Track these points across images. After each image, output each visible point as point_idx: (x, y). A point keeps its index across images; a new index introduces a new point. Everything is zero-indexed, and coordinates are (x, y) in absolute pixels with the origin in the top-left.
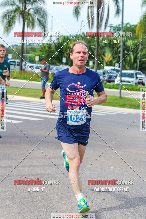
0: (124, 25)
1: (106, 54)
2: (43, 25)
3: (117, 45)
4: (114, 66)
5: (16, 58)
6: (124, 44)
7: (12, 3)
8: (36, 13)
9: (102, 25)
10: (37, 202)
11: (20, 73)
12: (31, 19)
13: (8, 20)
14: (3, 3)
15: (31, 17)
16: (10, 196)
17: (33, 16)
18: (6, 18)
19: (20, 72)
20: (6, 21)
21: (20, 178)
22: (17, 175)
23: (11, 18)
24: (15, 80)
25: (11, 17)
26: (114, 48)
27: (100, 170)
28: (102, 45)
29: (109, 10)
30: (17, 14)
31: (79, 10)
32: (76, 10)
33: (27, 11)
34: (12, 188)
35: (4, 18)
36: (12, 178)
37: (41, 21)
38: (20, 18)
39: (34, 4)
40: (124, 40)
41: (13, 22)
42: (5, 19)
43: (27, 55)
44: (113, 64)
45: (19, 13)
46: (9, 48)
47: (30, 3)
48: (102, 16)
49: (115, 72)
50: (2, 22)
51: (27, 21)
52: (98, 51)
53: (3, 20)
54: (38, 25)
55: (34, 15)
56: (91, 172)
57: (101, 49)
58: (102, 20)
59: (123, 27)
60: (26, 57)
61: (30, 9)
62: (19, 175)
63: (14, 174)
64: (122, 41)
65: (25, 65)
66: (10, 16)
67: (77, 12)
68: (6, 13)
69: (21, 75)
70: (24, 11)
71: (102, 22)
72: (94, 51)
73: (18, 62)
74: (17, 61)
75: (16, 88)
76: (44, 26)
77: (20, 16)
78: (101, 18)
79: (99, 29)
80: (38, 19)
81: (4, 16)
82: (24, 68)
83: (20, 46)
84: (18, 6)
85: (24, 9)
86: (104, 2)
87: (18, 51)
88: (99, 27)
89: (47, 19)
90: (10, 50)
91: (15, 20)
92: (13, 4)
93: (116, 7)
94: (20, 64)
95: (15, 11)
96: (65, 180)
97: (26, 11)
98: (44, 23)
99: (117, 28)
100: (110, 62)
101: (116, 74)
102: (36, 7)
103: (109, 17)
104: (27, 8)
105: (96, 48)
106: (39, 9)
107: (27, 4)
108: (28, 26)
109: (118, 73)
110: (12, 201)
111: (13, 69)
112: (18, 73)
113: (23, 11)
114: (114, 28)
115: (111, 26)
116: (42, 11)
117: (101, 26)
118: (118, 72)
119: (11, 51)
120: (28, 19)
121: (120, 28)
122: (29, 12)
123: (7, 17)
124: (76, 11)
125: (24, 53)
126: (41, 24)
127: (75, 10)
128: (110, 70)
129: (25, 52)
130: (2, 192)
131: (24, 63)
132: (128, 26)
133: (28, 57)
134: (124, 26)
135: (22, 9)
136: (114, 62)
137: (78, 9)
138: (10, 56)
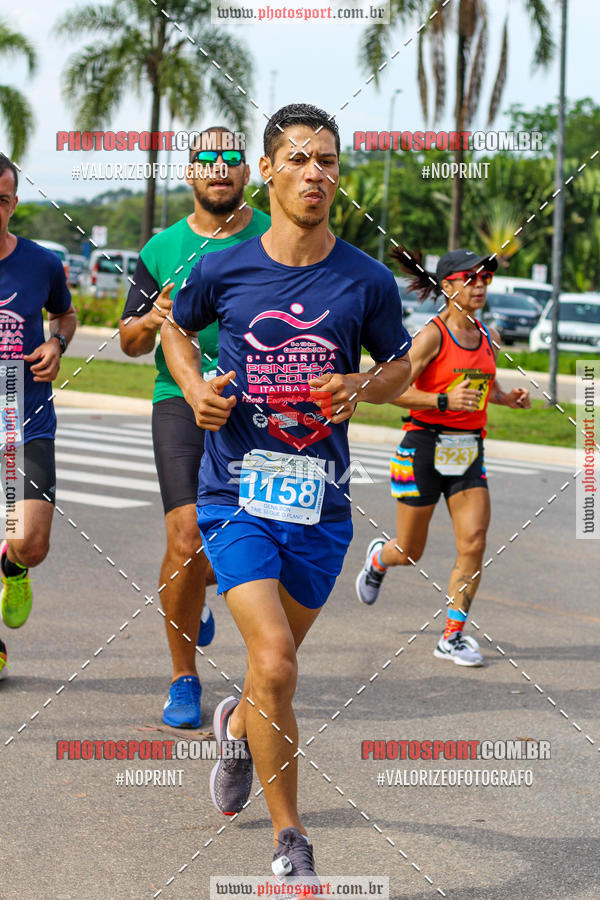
0: (571, 107)
1: (496, 227)
2: (233, 109)
3: (538, 191)
4: (529, 275)
5: (126, 243)
6: (570, 188)
7: (109, 19)
8: (205, 59)
9: (476, 106)
10: (204, 828)
12: (186, 84)
13: (94, 87)
14: (70, 17)
15: (188, 74)
16: (93, 804)
17: (192, 69)
18: (86, 80)
20: (81, 91)
21: (135, 731)
22: (123, 720)
23: (102, 81)
25: (104, 73)
26: (528, 201)
27: (466, 702)
28: (478, 190)
29: (505, 46)
30: (130, 61)
31: (383, 44)
32: (372, 47)
33: (170, 49)
34: (104, 774)
35: (77, 79)
36: (106, 731)
37: (227, 94)
38: (139, 79)
39: (200, 21)
40: (571, 167)
41: (111, 95)
42: (79, 82)
44: (524, 268)
45: (139, 59)
47: (183, 17)
48: (480, 69)
49: (531, 300)
50: (67, 95)
51: (169, 90)
52: (460, 215)
53: (71, 89)
54: (213, 106)
55: (197, 68)
56: (427, 709)
57: (475, 205)
58: (477, 86)
59: (563, 116)
61: (180, 44)
62: (135, 720)
63: (113, 717)
64: (562, 171)
66: (101, 69)
67: (374, 53)
68: (85, 57)
70: (157, 53)
71: (478, 94)
72: (446, 213)
73: (131, 260)
74: (127, 254)
76: (240, 111)
77: (139, 72)
78: (476, 80)
79: (465, 123)
80: (214, 83)
81: (77, 73)
83: (140, 194)
84: (132, 29)
85: (156, 43)
86: (484, 12)
87: (133, 215)
88: (465, 113)
89: (250, 85)
90: (101, 211)
91: (120, 88)
92: (112, 22)
93: (537, 34)
95: (121, 52)
96: (323, 741)
97: (165, 49)
98: (241, 101)
99: (541, 122)
100: (509, 260)
101: (536, 309)
102: (206, 35)
103: (505, 75)
104: (168, 40)
105: (453, 201)
106: (221, 43)
107: (169, 20)
108: (173, 115)
109: (544, 307)
110: (103, 824)
111: (114, 290)
113: (153, 51)
114: (530, 121)
115: (516, 110)
116: (232, 51)
117: (473, 110)
118: (543, 302)
119: (104, 216)
120: (173, 85)
121: (553, 119)
122: (177, 53)
123: (89, 76)
124: (370, 52)
125: (156, 221)
126: (228, 103)
127: (368, 46)
128: (511, 291)
129: (163, 220)
130: (63, 789)
132: (587, 110)
134: (567, 112)
135: (151, 42)
136: (528, 259)
137: (378, 42)
138: (99, 237)
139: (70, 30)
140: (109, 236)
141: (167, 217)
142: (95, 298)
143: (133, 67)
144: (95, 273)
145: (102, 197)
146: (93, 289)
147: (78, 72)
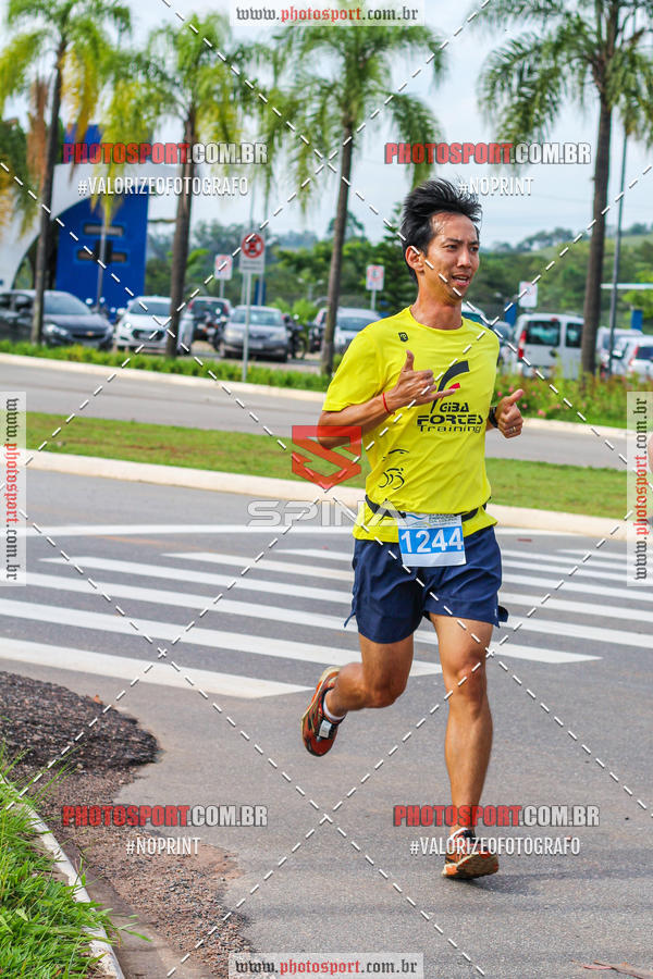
5: (564, 303)
11: (583, 388)
12: (644, 87)
13: (521, 95)
18: (510, 85)
19: (584, 378)
20: (504, 100)
21: (581, 970)
23: (533, 86)
24: (557, 425)
25: (536, 77)
30: (569, 60)
33: (623, 41)
35: (498, 84)
38: (582, 84)
41: (544, 105)
42: (502, 89)
43: (621, 286)
45: (582, 57)
46: (521, 248)
50: (483, 107)
51: (623, 98)
53: (491, 98)
60: (618, 300)
61: (637, 36)
62: (580, 953)
63: (551, 950)
65: (611, 343)
66: (531, 71)
68: (509, 56)
69: (588, 399)
70: (607, 47)
73: (570, 326)
74: (565, 319)
75: (564, 468)
77: (582, 73)
81: (499, 75)
82: (604, 356)
83: (583, 237)
84: (574, 15)
85: (604, 37)
87: (574, 266)
90: (531, 260)
92: (547, 8)
94: (583, 340)
95: (557, 48)
97: (618, 43)
104: (623, 29)
108: (627, 133)
111: (547, 367)
112: (575, 387)
113: (599, 46)
119: (533, 268)
120: (628, 92)
122: (632, 48)
123: (515, 81)
125: (605, 273)
129: (614, 273)
131: (603, 331)
133: (627, 298)
135: (599, 34)
138: (528, 294)
139: (491, 20)
140: (541, 293)
141: (619, 268)
142: (523, 376)
143: (573, 69)
144: (522, 345)
145: (531, 241)
146: (520, 365)
147: (501, 74)
